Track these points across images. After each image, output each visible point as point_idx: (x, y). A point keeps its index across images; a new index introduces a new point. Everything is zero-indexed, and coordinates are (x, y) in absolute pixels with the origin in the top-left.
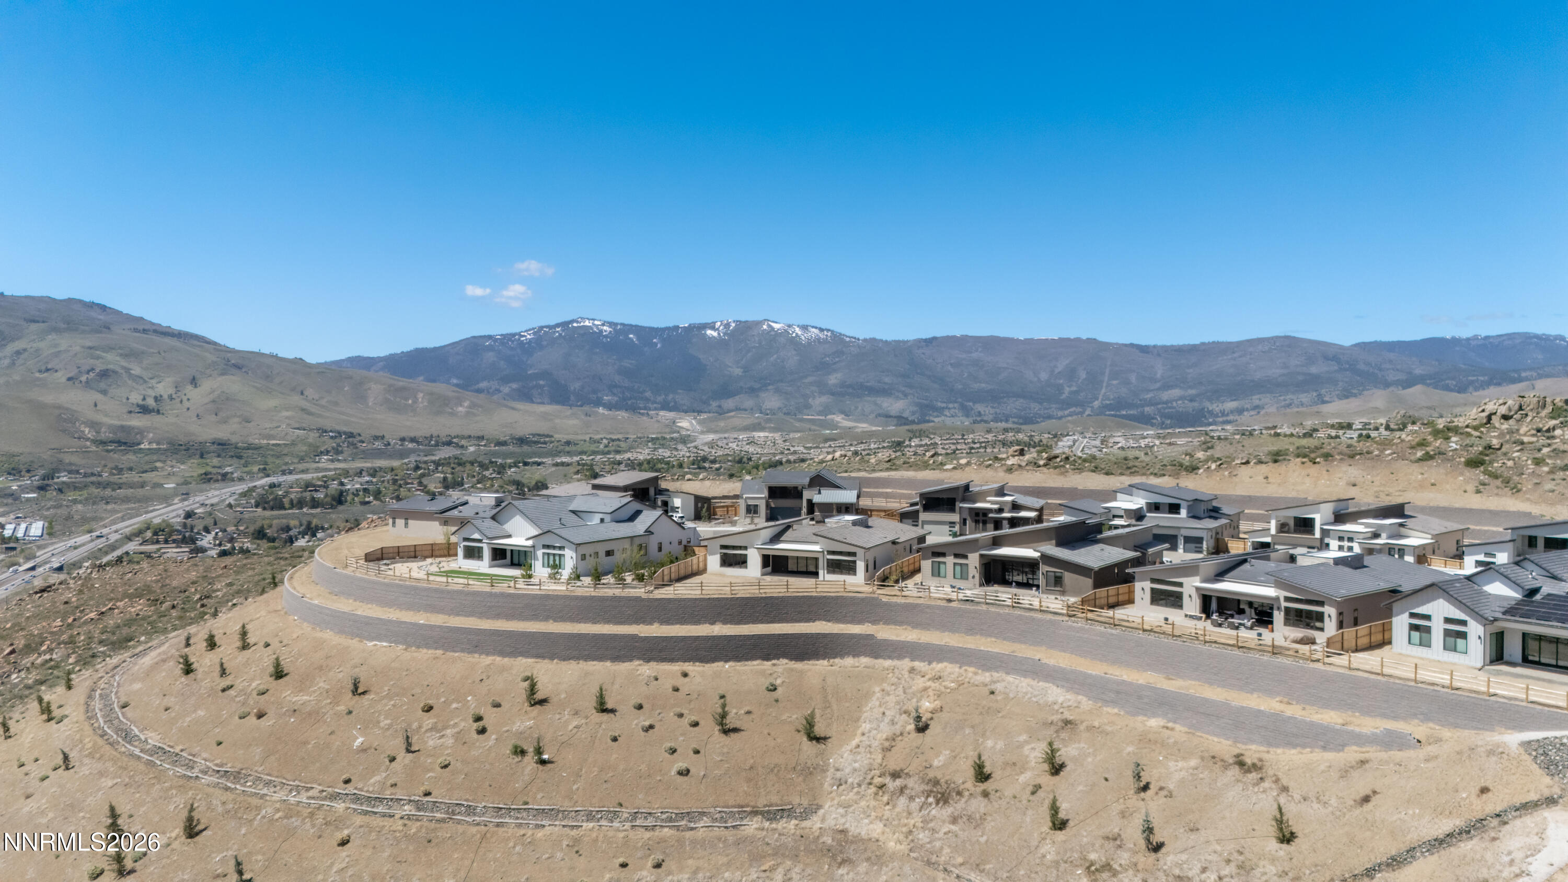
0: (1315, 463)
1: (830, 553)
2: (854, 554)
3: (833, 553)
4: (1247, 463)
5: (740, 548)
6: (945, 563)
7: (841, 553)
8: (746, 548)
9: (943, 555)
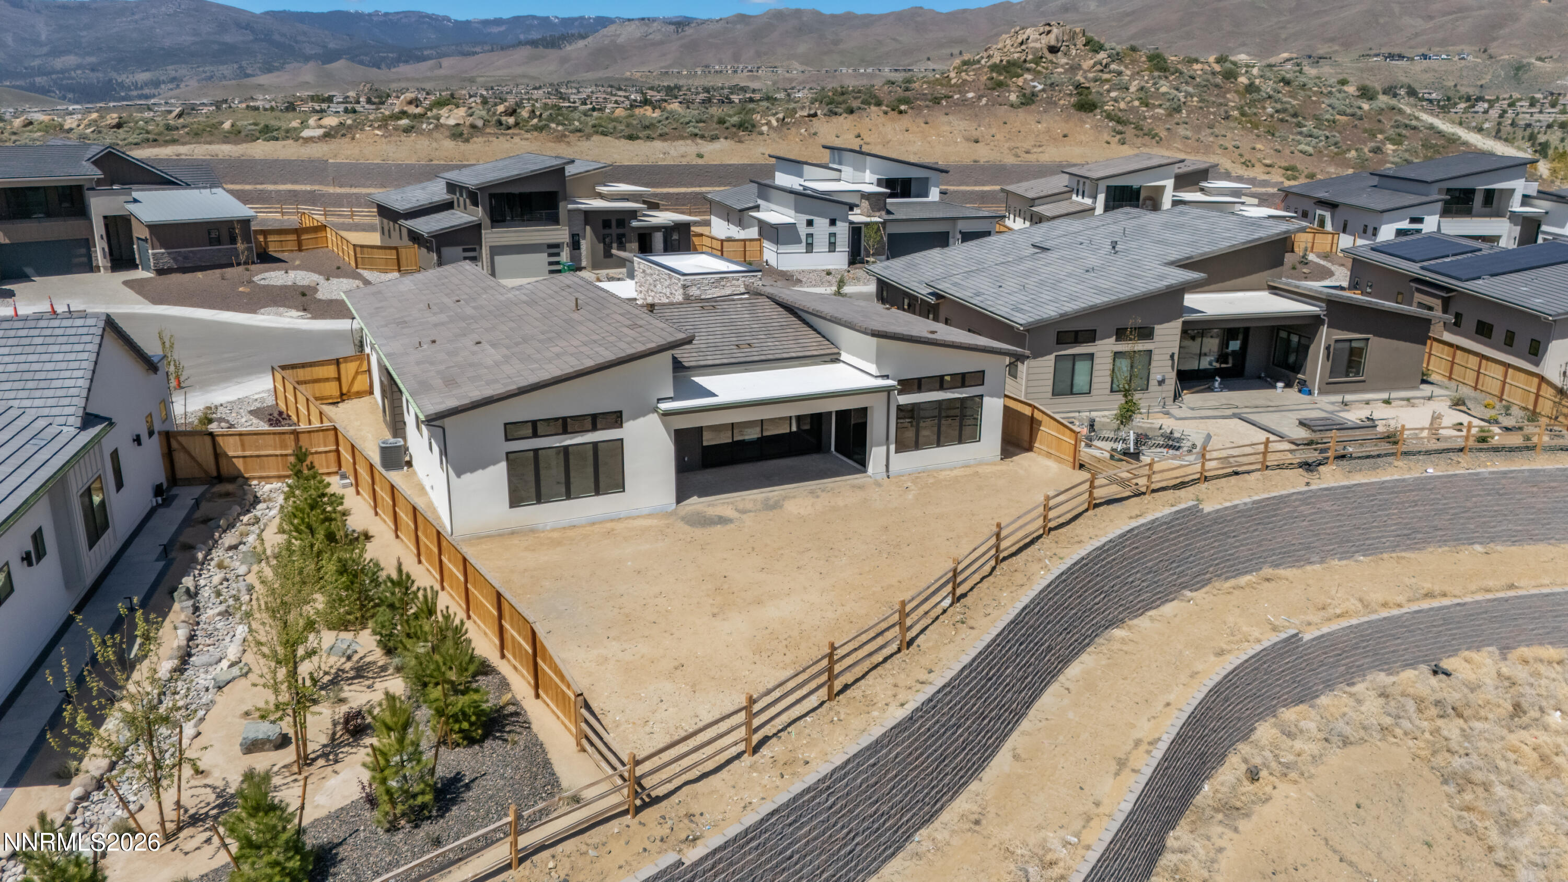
0: (901, 112)
1: (907, 385)
2: (978, 378)
3: (916, 384)
4: (815, 115)
5: (595, 421)
6: (1091, 356)
7: (940, 382)
8: (616, 419)
9: (1090, 336)
